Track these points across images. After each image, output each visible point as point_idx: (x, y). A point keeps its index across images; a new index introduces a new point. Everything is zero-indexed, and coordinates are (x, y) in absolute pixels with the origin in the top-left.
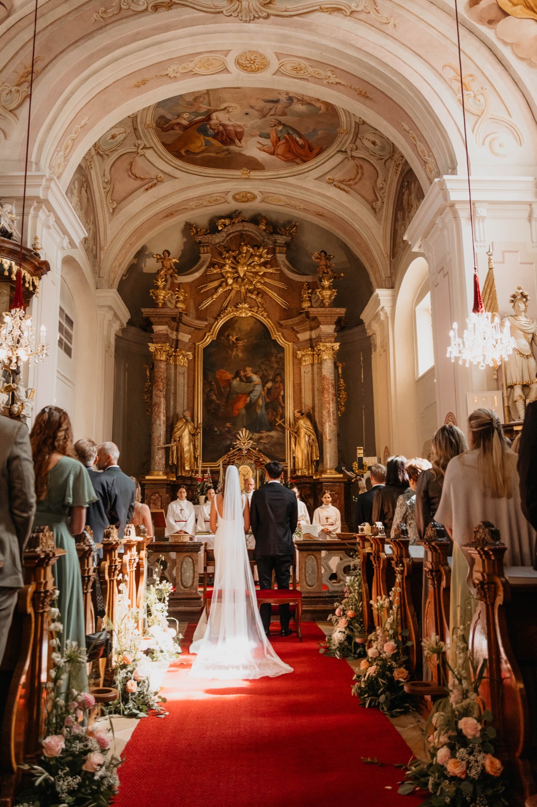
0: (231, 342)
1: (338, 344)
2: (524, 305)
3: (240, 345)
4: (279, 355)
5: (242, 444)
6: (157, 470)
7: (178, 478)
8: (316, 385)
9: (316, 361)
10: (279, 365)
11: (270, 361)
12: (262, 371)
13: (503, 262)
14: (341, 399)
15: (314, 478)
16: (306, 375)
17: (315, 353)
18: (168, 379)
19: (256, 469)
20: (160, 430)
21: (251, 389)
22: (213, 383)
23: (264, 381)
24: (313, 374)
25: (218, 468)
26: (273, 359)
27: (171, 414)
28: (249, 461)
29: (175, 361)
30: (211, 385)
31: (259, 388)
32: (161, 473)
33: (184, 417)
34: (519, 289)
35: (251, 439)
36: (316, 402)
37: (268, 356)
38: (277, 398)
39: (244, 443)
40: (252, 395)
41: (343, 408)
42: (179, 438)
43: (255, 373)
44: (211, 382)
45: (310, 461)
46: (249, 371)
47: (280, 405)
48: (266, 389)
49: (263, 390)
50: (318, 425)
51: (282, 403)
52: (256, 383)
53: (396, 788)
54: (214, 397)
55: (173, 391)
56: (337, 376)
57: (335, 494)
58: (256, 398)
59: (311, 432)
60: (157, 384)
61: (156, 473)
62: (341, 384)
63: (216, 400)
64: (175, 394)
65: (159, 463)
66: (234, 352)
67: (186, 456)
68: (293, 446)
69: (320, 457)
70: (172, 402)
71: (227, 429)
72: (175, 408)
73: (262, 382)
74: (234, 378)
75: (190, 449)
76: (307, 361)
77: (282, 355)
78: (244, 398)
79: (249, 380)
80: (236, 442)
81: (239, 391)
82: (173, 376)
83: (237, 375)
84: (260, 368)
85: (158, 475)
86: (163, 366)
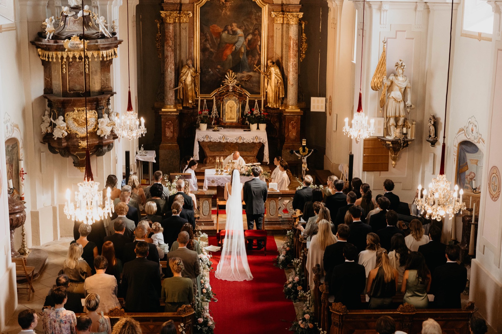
0: (221, 3)
1: (302, 13)
2: (402, 71)
3: (228, 5)
4: (257, 14)
5: (229, 82)
6: (169, 105)
7: (183, 107)
8: (284, 40)
9: (285, 22)
10: (258, 22)
11: (250, 18)
12: (245, 26)
13: (396, 38)
14: (303, 49)
15: (280, 108)
16: (278, 31)
17: (284, 16)
18: (175, 35)
19: (239, 103)
20: (170, 75)
21: (236, 40)
22: (208, 35)
23: (246, 34)
24: (282, 31)
25: (212, 98)
26: (253, 17)
27: (178, 60)
28: (234, 97)
29: (179, 20)
30: (206, 36)
31: (242, 40)
32: (172, 106)
33: (187, 64)
34: (401, 61)
35: (236, 78)
36: (284, 53)
37: (249, 14)
38: (256, 48)
39: (231, 82)
40: (237, 45)
41: (304, 55)
42: (184, 81)
43: (240, 28)
44: (206, 34)
45: (277, 98)
46: (235, 26)
47: (258, 52)
48: (247, 40)
49: (245, 41)
50: (285, 71)
51: (259, 51)
52: (239, 35)
53: (288, 329)
54: (208, 46)
55: (178, 43)
56: (300, 31)
57: (294, 123)
58: (240, 47)
59: (279, 77)
60: (168, 41)
61: (168, 106)
62: (303, 37)
63: (210, 48)
64: (180, 45)
65: (171, 99)
66: (224, 11)
67: (189, 93)
68: (266, 84)
69: (284, 95)
70: (178, 52)
71: (218, 70)
72: (180, 56)
73: (245, 35)
74: (224, 31)
75: (192, 87)
76: (280, 20)
77: (260, 14)
78: (230, 47)
79: (235, 33)
80: (225, 80)
81: (226, 41)
82: (178, 31)
83: (226, 29)
84: (243, 24)
85: (170, 108)
86: (171, 27)
